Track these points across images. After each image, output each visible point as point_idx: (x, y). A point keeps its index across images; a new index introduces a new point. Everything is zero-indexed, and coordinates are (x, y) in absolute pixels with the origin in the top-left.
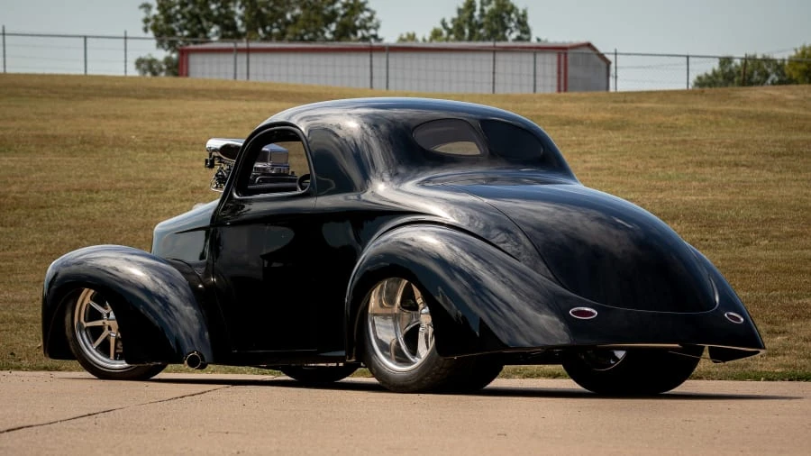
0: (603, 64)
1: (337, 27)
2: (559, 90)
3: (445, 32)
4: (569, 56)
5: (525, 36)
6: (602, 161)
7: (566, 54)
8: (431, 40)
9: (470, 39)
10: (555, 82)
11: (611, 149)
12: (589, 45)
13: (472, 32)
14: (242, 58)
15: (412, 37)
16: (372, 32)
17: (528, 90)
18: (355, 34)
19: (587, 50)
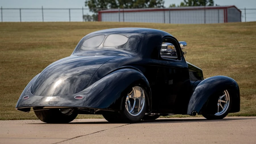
0: (239, 12)
1: (150, 3)
2: (225, 22)
3: (185, 4)
4: (228, 11)
5: (212, 4)
6: (245, 45)
7: (226, 10)
8: (181, 6)
9: (194, 5)
10: (223, 19)
11: (248, 41)
12: (234, 6)
13: (194, 3)
14: (121, 14)
15: (174, 5)
16: (162, 5)
17: (216, 22)
18: (156, 5)
19: (233, 8)
